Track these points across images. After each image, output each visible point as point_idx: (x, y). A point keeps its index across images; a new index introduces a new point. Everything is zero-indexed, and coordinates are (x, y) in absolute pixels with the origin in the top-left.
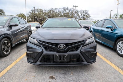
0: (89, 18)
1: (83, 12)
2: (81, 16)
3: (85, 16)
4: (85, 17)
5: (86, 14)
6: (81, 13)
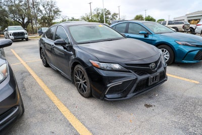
0: (60, 15)
1: (48, 5)
2: (44, 12)
3: (51, 11)
4: (53, 14)
5: (54, 8)
6: (44, 7)
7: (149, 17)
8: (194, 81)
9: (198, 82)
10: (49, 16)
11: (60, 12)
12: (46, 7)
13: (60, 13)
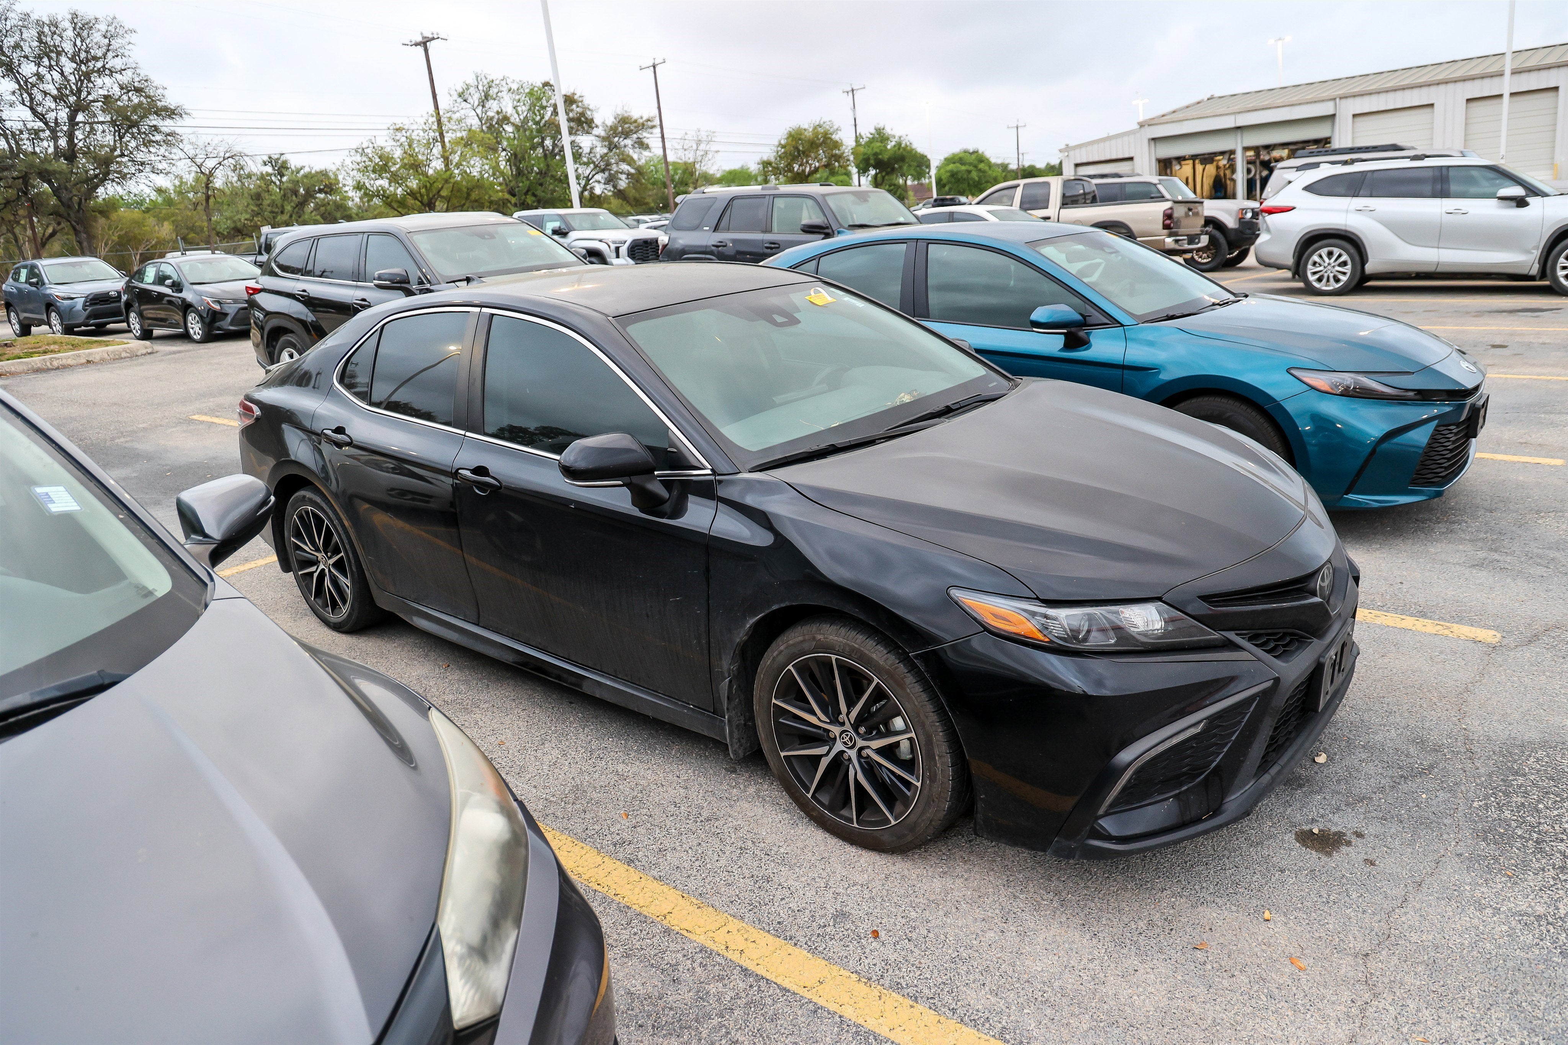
2: (18, 116)
3: (80, 106)
7: (881, 136)
8: (1465, 631)
9: (1489, 636)
10: (71, 155)
11: (171, 113)
12: (28, 69)
13: (167, 125)
